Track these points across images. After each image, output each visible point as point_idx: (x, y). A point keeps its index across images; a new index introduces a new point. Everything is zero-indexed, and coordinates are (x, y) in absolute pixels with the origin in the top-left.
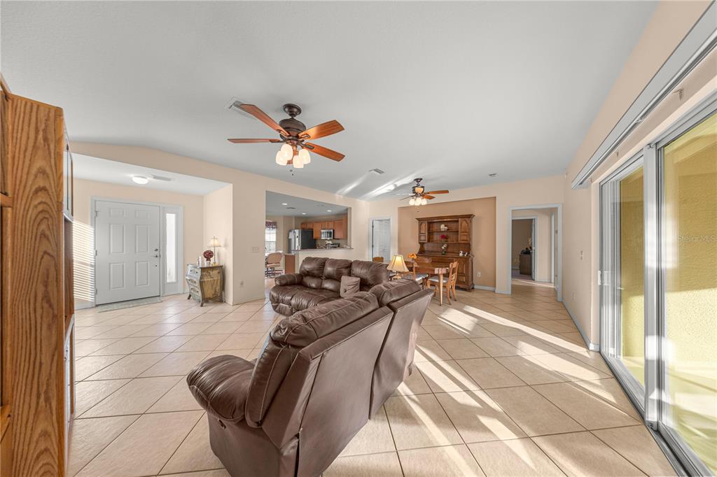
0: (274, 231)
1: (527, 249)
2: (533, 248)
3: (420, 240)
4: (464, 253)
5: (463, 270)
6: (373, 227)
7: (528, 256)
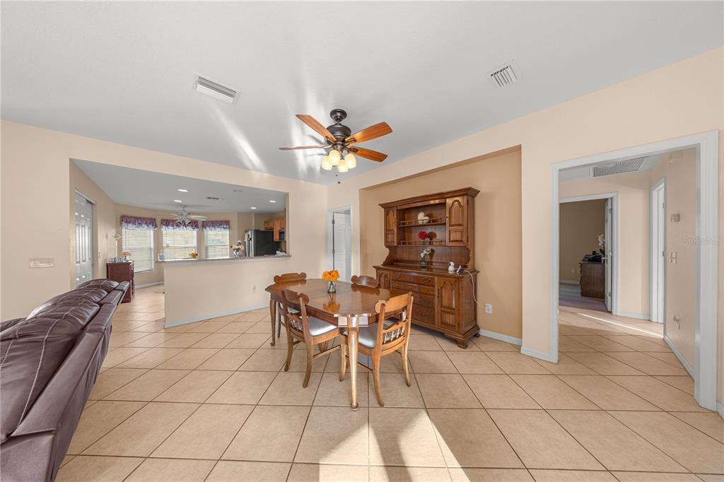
0: (227, 232)
1: (594, 253)
2: (608, 253)
3: (386, 241)
4: (456, 266)
5: (450, 300)
6: (333, 222)
7: (597, 266)
